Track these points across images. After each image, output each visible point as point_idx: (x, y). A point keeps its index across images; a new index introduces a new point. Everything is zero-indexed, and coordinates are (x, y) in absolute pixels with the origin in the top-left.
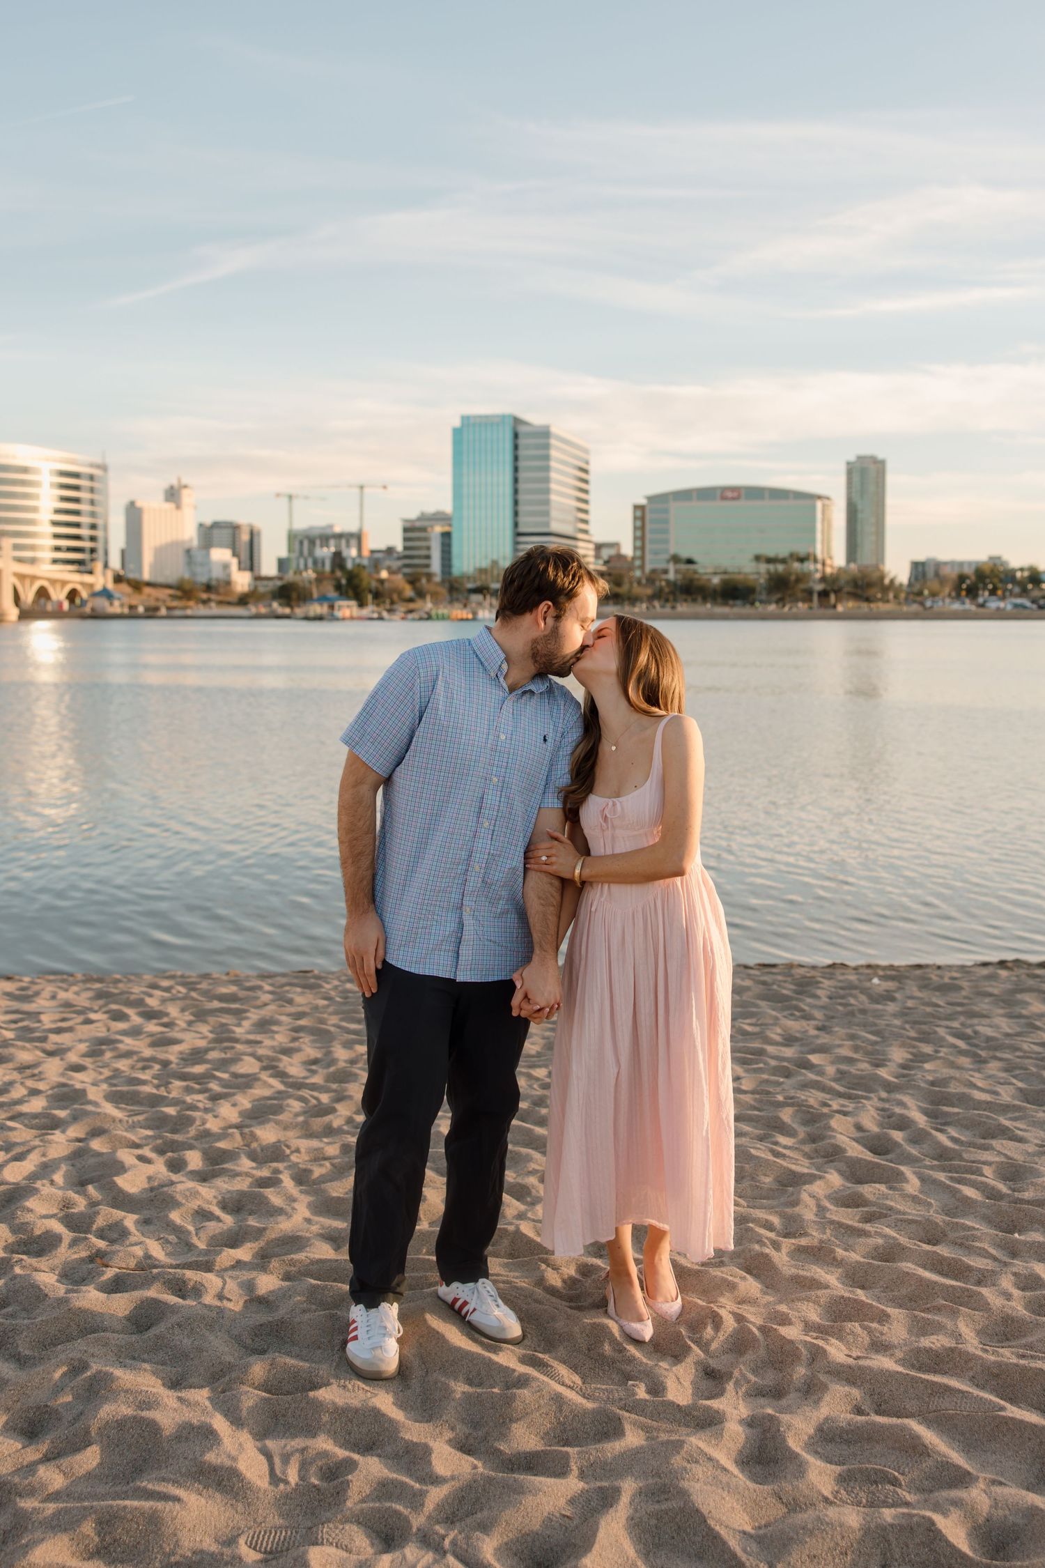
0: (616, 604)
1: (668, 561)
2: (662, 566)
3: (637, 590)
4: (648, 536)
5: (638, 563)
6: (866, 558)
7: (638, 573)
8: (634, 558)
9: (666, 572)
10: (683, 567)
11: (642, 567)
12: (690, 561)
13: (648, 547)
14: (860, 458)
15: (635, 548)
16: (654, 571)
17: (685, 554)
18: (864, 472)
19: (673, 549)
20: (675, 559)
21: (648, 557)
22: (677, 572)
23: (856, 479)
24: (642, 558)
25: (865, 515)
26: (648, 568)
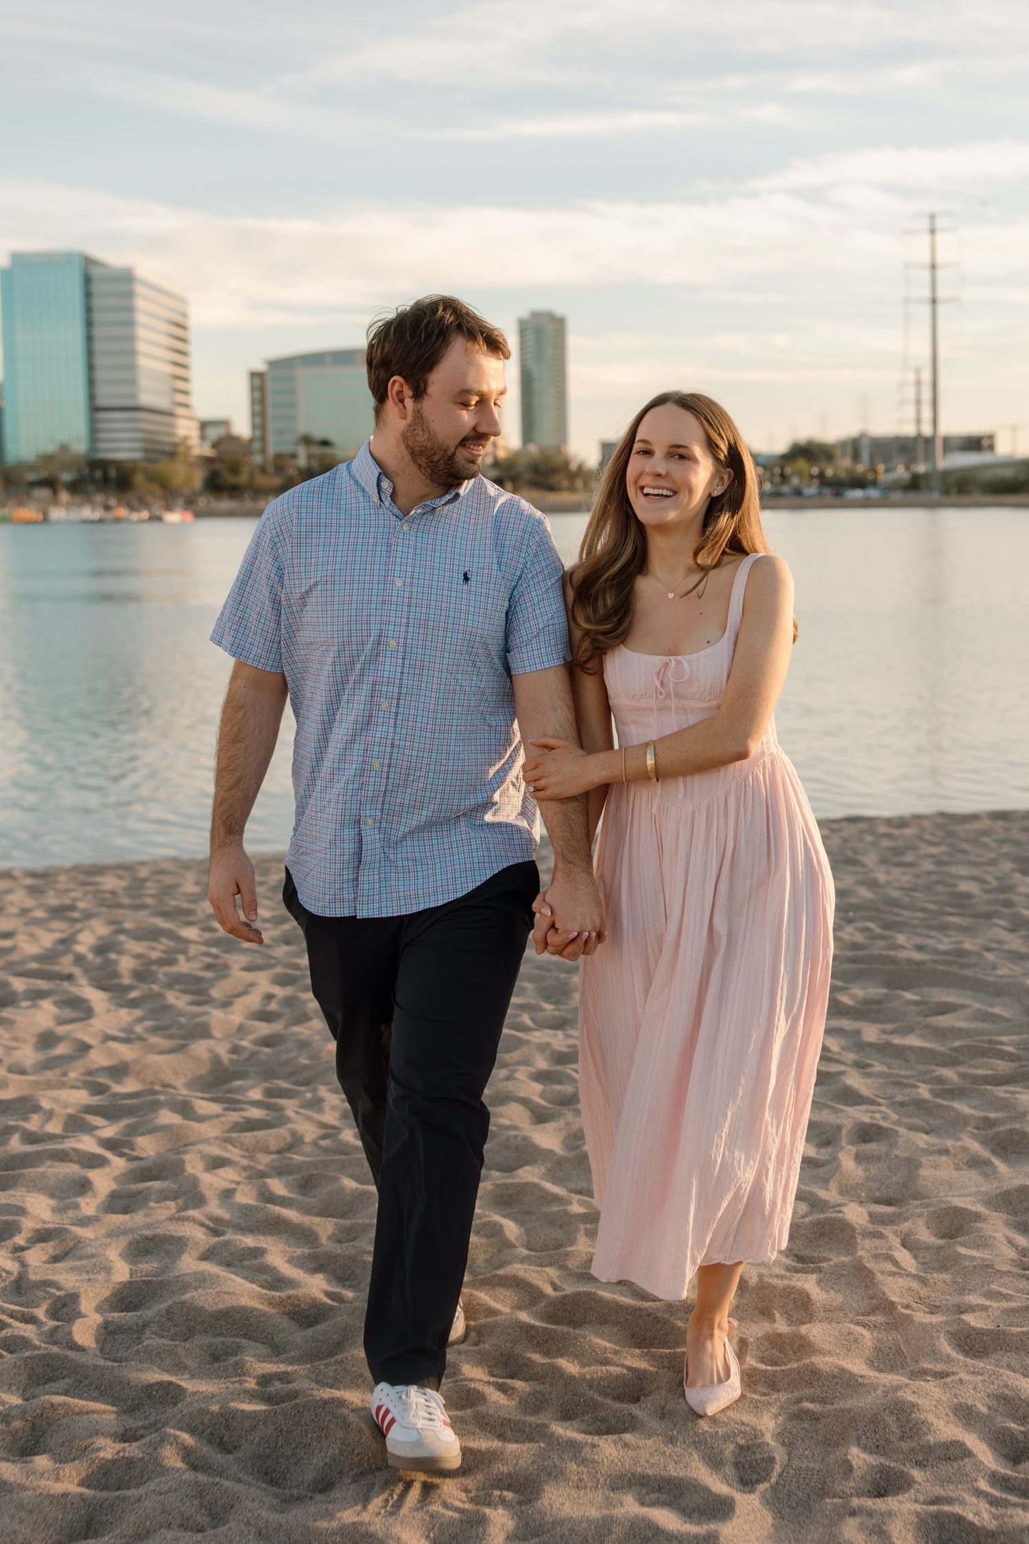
0: (232, 497)
1: (297, 443)
2: (287, 448)
3: (261, 480)
4: (270, 412)
5: (257, 446)
6: (545, 438)
7: (258, 459)
8: (251, 441)
9: (294, 456)
10: (317, 450)
11: (263, 451)
12: (325, 443)
13: (271, 425)
14: (536, 315)
15: (254, 427)
16: (278, 456)
17: (318, 433)
18: (539, 332)
19: (304, 427)
20: (307, 440)
21: (271, 438)
22: (310, 457)
23: (530, 338)
24: (263, 439)
25: (542, 384)
26: (272, 450)
